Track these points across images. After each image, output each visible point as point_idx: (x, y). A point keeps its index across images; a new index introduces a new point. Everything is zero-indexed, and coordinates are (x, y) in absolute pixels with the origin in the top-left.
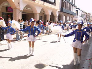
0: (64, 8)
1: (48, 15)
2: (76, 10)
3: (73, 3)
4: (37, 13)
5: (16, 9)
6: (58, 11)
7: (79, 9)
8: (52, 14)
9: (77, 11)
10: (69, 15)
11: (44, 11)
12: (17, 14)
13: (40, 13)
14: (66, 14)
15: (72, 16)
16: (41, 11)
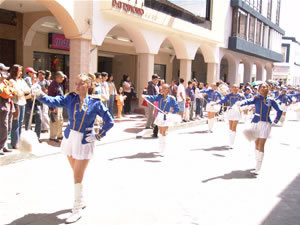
0: (240, 37)
1: (186, 60)
2: (283, 45)
3: (273, 20)
4: (147, 55)
5: (80, 40)
6: (221, 49)
7: (293, 40)
8: (199, 56)
9: (288, 46)
10: (258, 61)
11: (171, 48)
12: (83, 55)
13: (159, 52)
14: (246, 57)
15: (269, 64)
16: (162, 47)
